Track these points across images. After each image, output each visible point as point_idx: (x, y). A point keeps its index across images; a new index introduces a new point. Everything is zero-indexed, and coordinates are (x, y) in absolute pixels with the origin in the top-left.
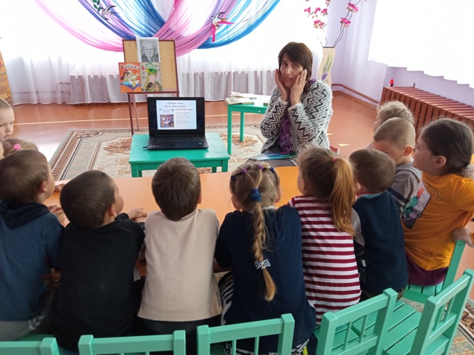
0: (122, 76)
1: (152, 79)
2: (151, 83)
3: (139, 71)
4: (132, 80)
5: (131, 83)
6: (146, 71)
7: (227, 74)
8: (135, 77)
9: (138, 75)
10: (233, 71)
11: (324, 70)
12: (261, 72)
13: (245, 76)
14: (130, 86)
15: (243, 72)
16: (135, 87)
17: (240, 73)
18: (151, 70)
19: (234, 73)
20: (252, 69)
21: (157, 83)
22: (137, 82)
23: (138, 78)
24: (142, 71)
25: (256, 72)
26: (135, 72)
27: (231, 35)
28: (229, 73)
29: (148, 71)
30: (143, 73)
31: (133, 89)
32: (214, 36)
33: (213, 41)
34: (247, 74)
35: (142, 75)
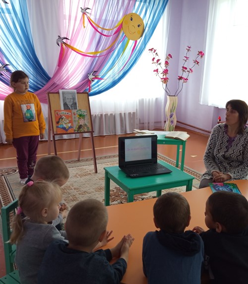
0: (58, 120)
1: (82, 122)
2: (81, 125)
3: (71, 117)
4: (66, 124)
5: (65, 126)
6: (77, 116)
7: (99, 116)
8: (68, 121)
9: (70, 119)
10: (104, 114)
11: (171, 111)
12: (125, 114)
13: (113, 117)
14: (64, 128)
15: (111, 114)
16: (68, 129)
17: (109, 115)
18: (80, 115)
19: (105, 115)
20: (118, 112)
21: (85, 125)
22: (69, 125)
23: (70, 122)
24: (73, 116)
25: (121, 114)
26: (68, 117)
27: (101, 87)
28: (102, 115)
29: (78, 116)
30: (75, 118)
31: (67, 130)
32: (90, 87)
33: (89, 92)
34: (115, 116)
35: (73, 119)
